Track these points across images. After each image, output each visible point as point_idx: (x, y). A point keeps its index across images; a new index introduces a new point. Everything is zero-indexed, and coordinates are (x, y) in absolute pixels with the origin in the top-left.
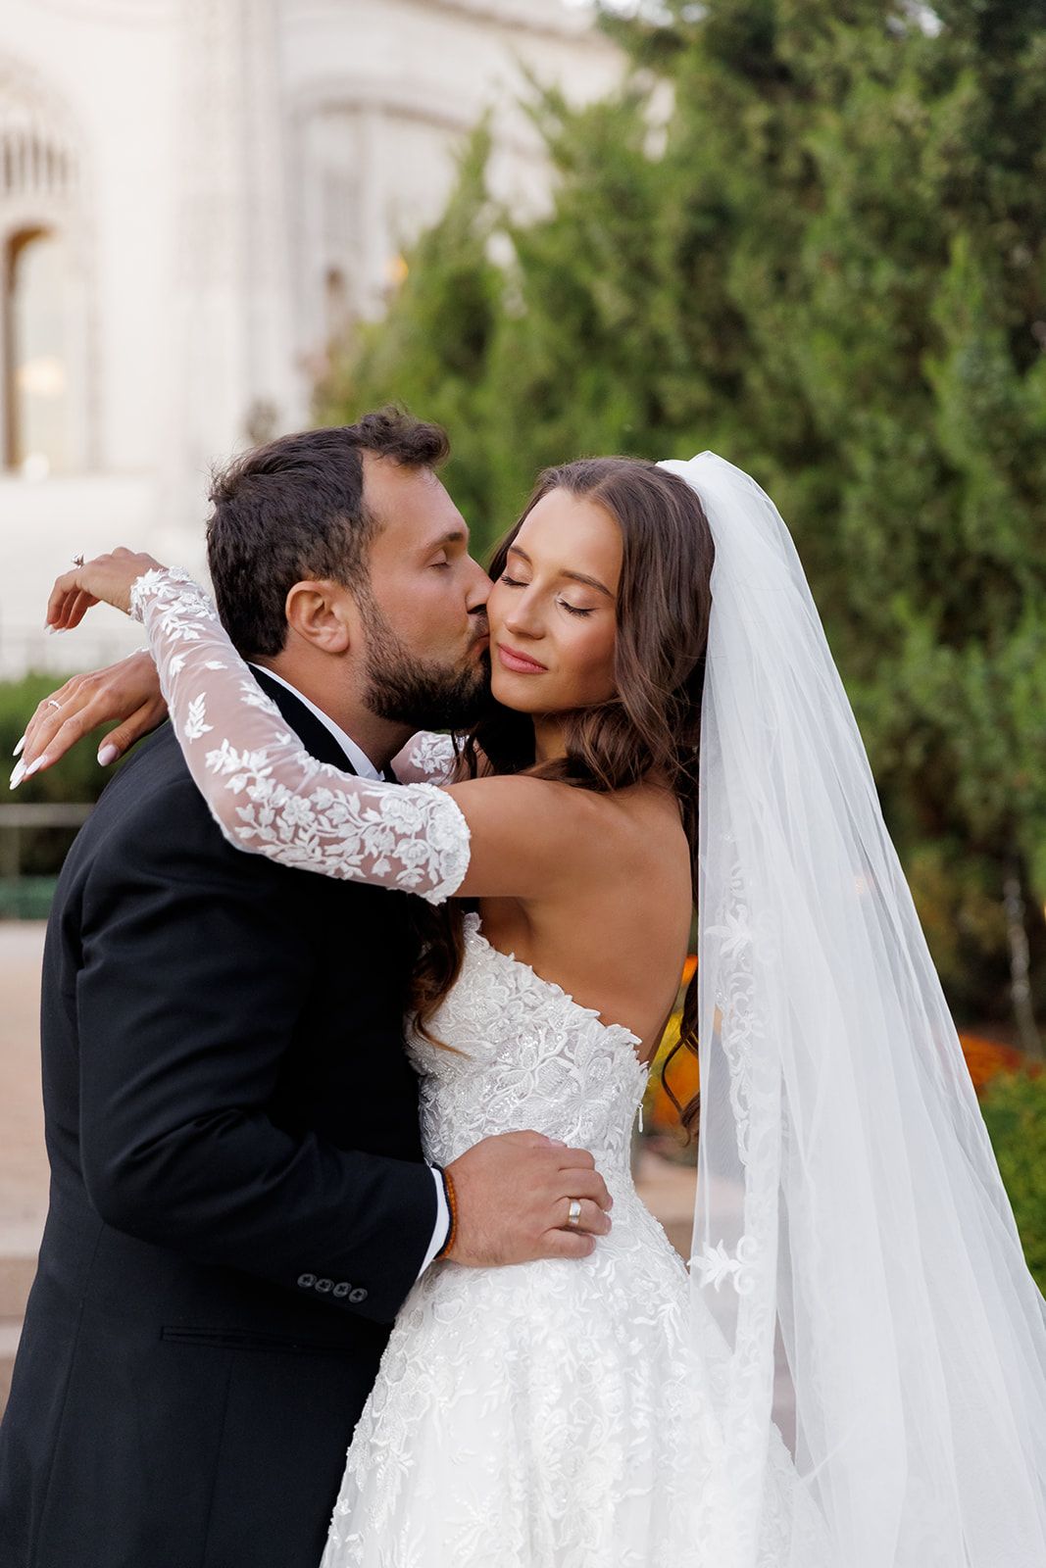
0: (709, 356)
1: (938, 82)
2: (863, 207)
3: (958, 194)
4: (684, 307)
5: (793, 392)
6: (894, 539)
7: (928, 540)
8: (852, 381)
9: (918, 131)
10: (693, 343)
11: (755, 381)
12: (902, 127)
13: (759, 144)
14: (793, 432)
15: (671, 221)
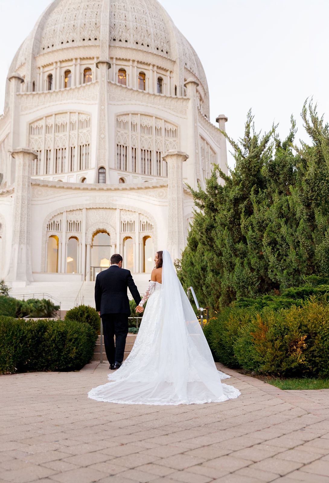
0: (209, 243)
1: (229, 210)
2: (221, 225)
3: (231, 222)
4: (206, 237)
5: (217, 247)
6: (228, 263)
7: (231, 263)
8: (222, 245)
9: (227, 216)
10: (208, 242)
11: (214, 246)
12: (225, 215)
13: (213, 218)
14: (218, 252)
15: (204, 226)
